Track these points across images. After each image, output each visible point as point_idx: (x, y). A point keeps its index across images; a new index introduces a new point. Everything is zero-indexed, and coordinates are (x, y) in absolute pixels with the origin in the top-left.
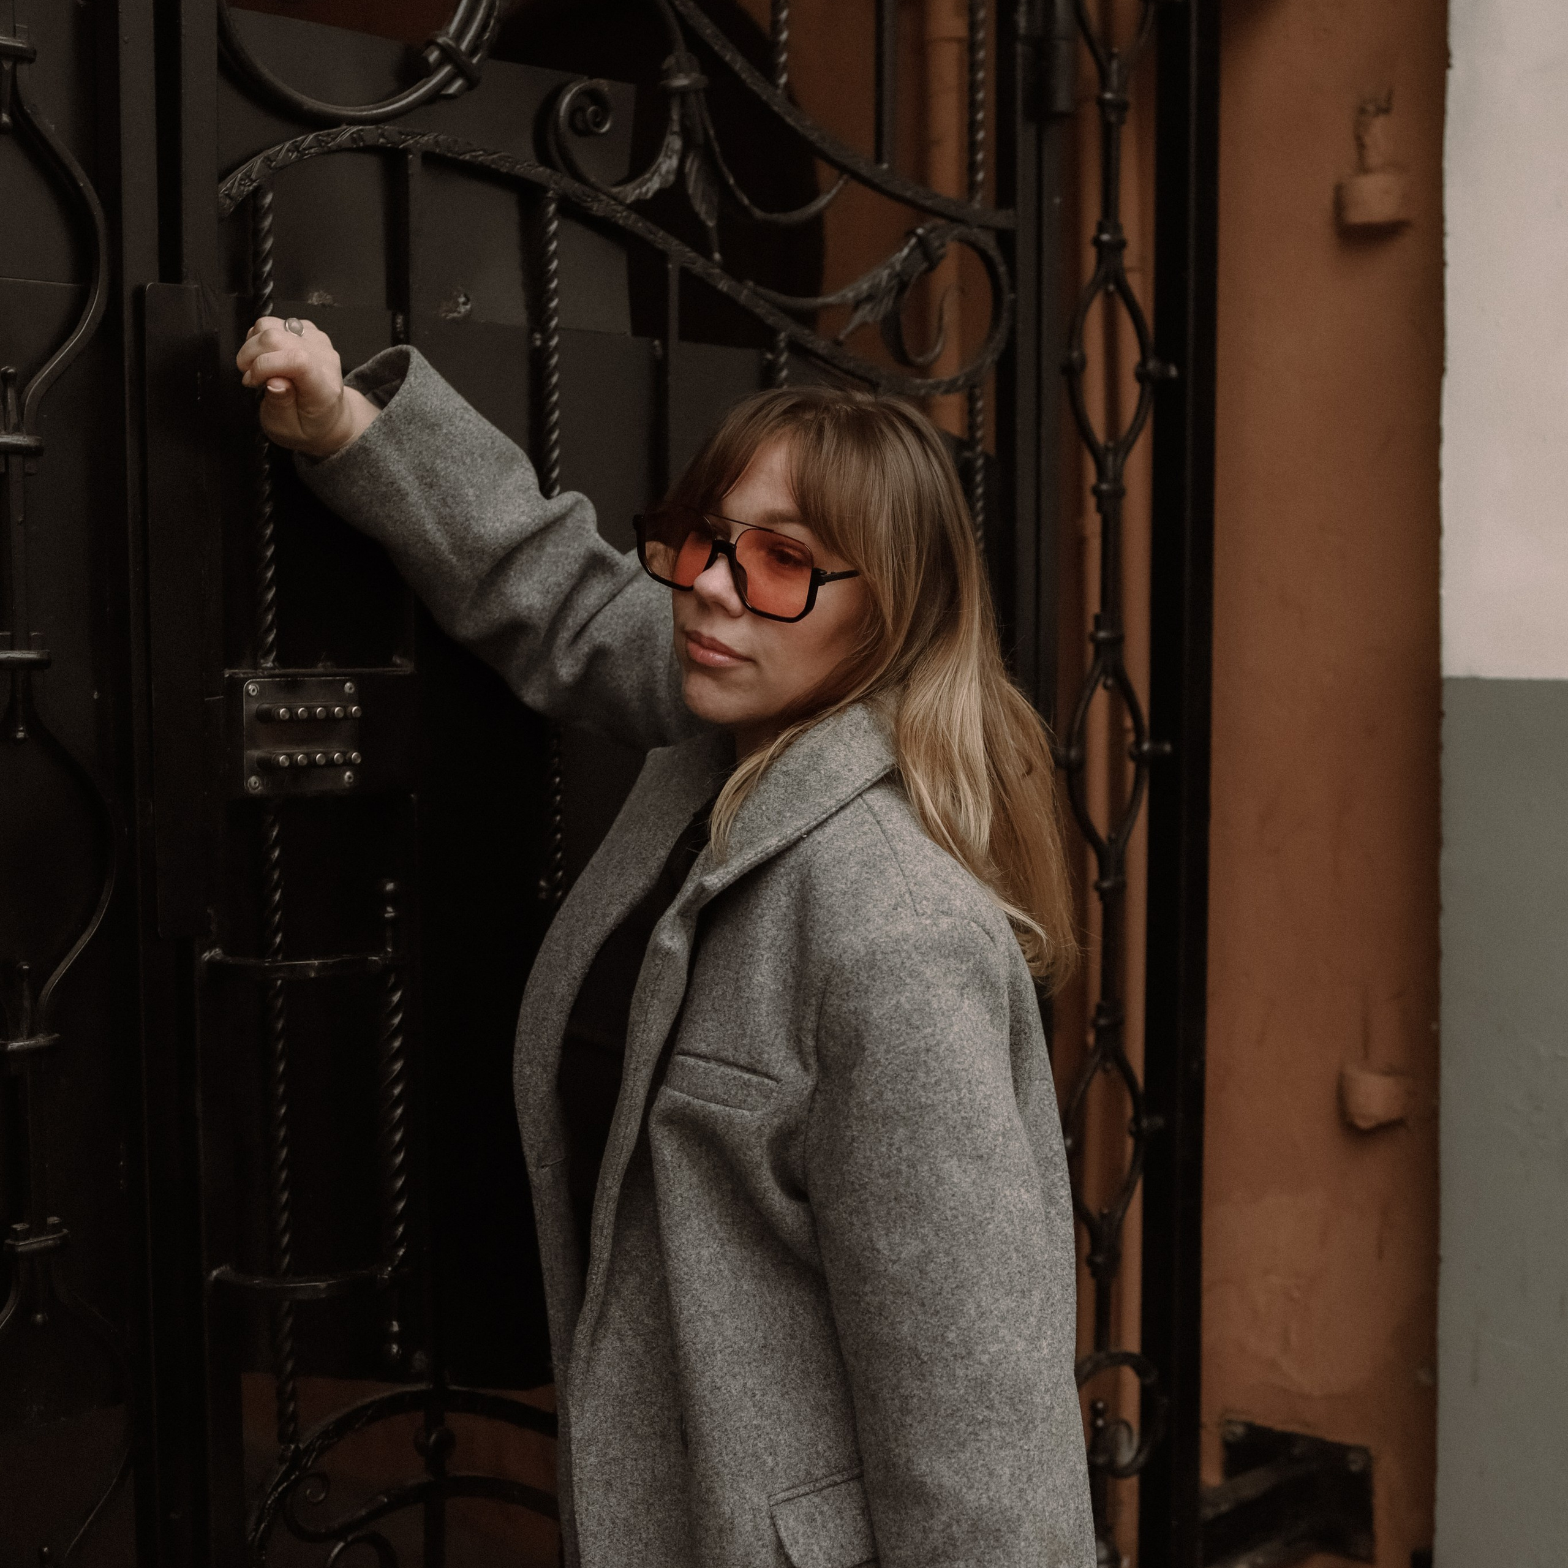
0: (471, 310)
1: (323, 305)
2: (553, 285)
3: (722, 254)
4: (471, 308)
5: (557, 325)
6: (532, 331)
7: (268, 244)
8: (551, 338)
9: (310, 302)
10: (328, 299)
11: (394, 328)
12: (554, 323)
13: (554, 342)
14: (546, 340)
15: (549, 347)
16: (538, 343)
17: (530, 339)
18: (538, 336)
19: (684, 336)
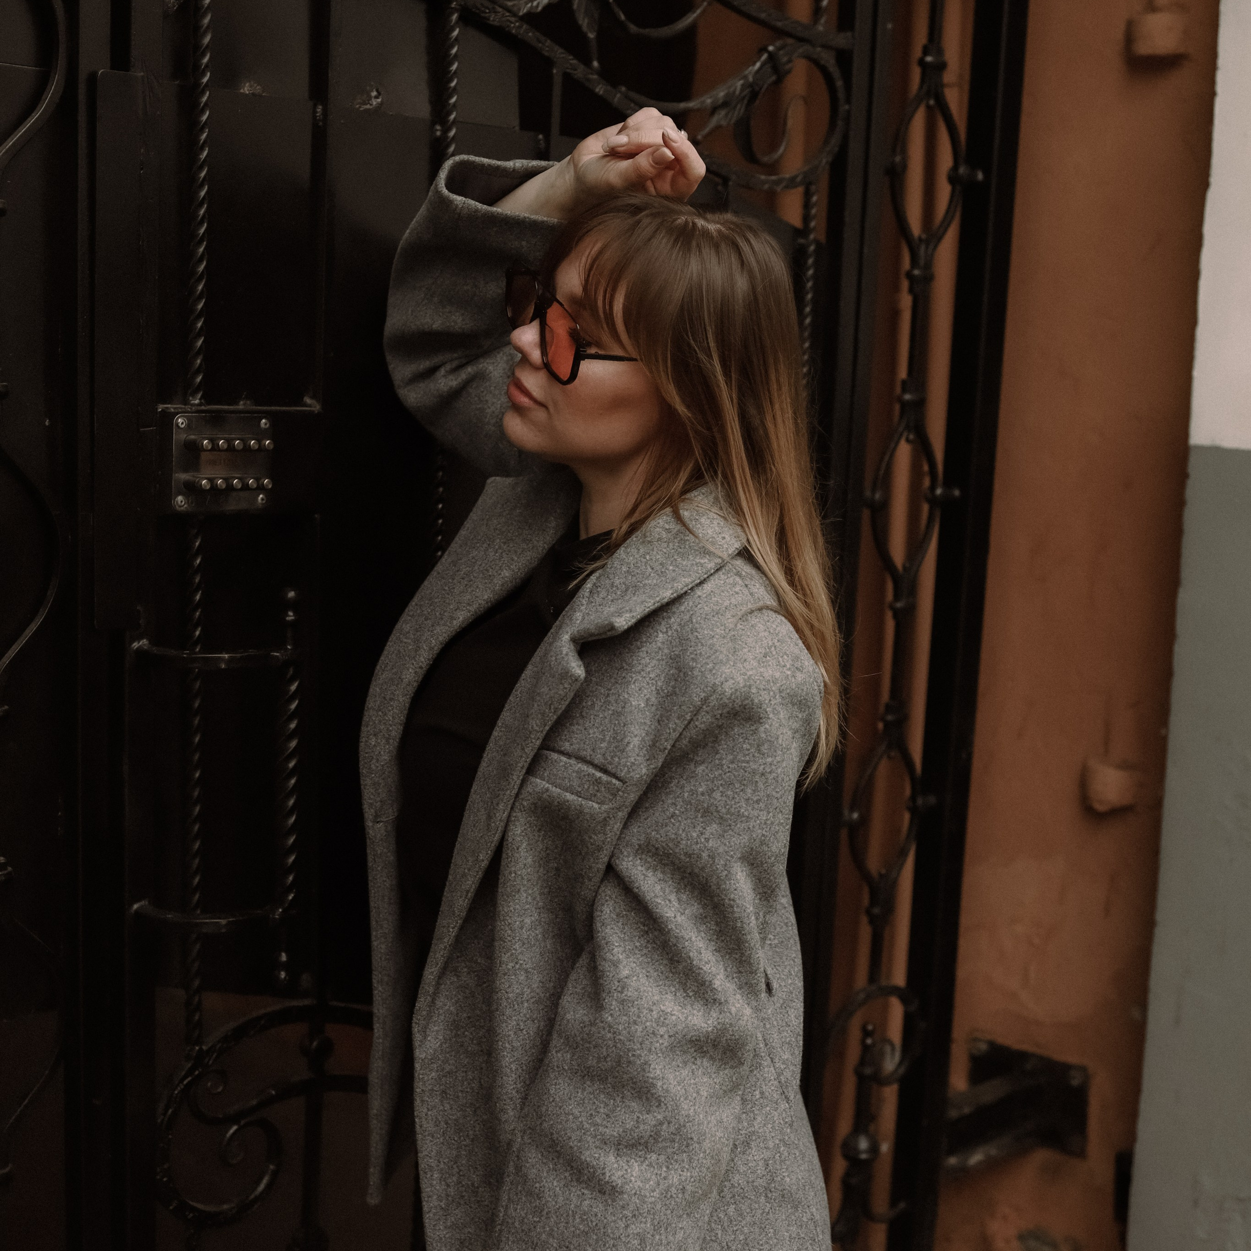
0: (382, 104)
1: (253, 94)
2: (453, 84)
3: (599, 62)
4: (381, 101)
5: (455, 118)
6: (433, 123)
7: (207, 40)
8: (449, 129)
9: (242, 91)
10: (258, 89)
11: (314, 117)
12: (452, 117)
13: (452, 133)
14: (446, 131)
15: (447, 137)
16: (438, 133)
17: (432, 130)
18: (438, 127)
19: (564, 132)
